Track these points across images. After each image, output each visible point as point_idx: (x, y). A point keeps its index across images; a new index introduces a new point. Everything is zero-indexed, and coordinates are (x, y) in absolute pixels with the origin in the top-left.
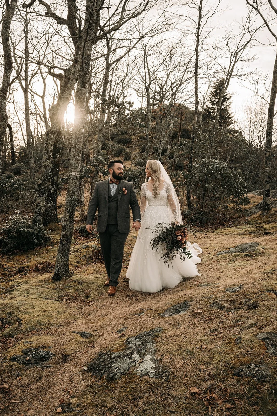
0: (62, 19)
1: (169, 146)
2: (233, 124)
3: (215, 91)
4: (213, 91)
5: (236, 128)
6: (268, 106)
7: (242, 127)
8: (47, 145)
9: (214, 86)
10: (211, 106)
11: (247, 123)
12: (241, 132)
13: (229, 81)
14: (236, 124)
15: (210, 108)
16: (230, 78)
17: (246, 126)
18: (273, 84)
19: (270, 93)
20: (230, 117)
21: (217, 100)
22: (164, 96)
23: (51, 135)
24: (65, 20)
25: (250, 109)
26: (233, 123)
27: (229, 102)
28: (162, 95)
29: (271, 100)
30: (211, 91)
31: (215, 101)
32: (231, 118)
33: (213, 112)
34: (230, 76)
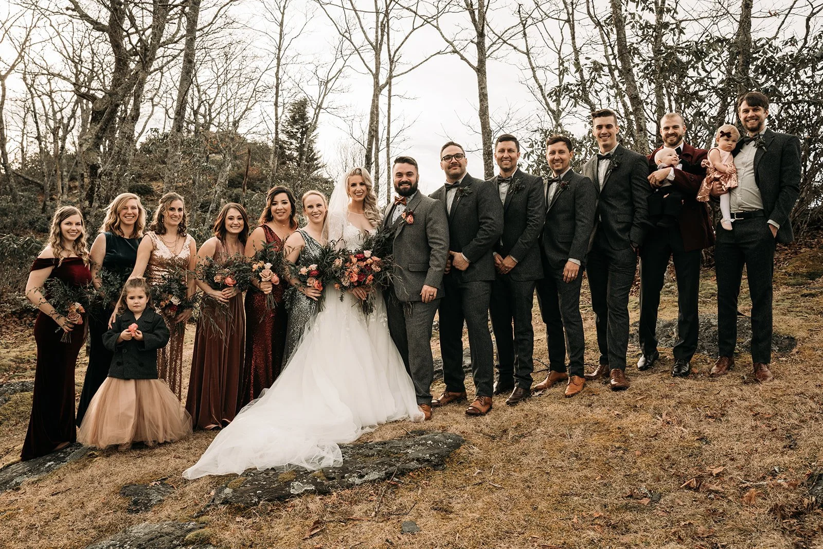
0: (100, 23)
1: (222, 200)
2: (320, 170)
3: (293, 117)
4: (289, 117)
5: (325, 176)
6: (364, 152)
7: (334, 174)
8: (98, 189)
9: (290, 109)
10: (286, 139)
11: (340, 168)
12: (333, 182)
13: (317, 116)
14: (324, 168)
15: (285, 143)
16: (318, 113)
17: (340, 173)
18: (370, 126)
19: (366, 137)
20: (315, 157)
21: (295, 130)
22: (211, 120)
23: (104, 177)
24: (104, 26)
25: (345, 148)
26: (320, 167)
27: (314, 135)
28: (208, 118)
29: (368, 145)
30: (286, 116)
31: (292, 132)
32: (316, 159)
33: (289, 149)
34: (319, 110)
